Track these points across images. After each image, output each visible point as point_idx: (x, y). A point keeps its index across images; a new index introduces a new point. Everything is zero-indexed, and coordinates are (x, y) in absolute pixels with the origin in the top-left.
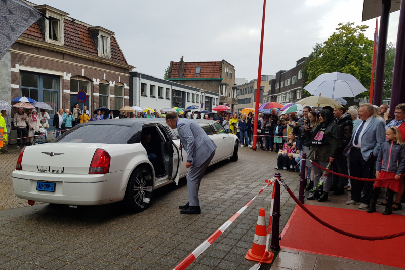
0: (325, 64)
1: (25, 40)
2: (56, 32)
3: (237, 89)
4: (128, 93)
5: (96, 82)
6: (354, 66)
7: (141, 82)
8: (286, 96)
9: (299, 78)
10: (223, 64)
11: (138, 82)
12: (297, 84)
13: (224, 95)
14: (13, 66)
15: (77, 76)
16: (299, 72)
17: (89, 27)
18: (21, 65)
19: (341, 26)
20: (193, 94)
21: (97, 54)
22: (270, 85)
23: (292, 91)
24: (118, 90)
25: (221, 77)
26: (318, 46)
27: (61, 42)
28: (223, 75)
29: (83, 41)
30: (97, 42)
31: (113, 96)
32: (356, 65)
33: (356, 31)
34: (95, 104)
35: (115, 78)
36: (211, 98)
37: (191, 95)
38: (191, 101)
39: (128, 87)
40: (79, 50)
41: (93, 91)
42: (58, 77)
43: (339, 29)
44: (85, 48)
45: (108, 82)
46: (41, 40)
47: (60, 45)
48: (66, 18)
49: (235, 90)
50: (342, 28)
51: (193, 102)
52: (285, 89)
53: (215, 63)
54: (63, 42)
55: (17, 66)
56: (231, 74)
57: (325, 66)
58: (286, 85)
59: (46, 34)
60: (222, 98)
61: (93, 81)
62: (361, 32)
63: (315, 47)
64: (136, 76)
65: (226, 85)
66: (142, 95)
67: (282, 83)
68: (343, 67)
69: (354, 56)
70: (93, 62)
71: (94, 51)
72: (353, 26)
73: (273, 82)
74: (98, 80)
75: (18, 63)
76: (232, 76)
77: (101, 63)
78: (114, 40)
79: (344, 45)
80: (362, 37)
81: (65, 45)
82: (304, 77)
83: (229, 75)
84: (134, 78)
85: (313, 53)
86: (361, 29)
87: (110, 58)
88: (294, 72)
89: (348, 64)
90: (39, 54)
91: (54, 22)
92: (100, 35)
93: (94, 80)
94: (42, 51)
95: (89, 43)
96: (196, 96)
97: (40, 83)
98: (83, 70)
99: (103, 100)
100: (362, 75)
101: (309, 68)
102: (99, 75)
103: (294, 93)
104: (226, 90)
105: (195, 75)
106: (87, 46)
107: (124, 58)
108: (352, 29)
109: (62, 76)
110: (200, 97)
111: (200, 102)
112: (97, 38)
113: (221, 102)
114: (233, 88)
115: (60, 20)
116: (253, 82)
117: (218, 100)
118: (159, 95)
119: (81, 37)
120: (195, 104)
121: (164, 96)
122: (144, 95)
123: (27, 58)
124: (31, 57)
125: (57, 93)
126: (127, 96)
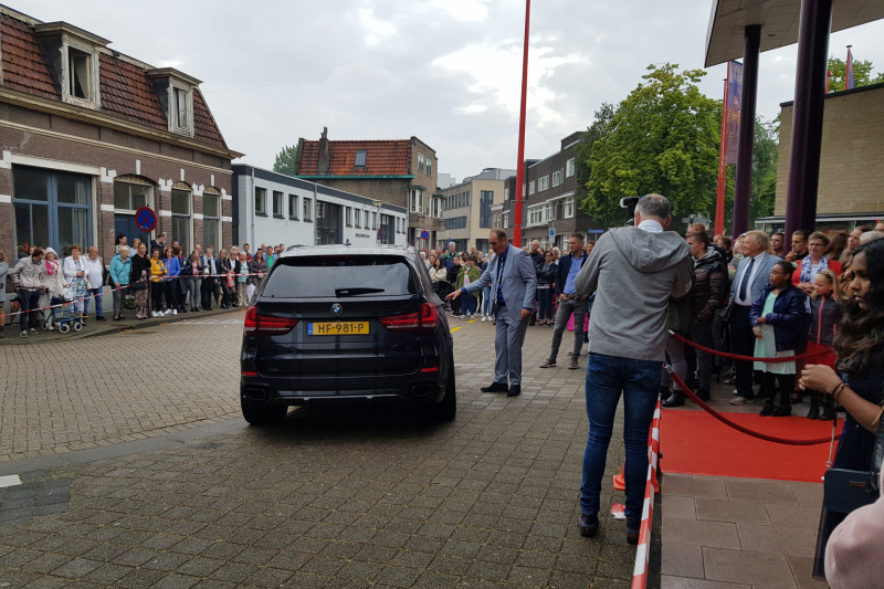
0: (625, 147)
1: (24, 100)
2: (80, 80)
3: (442, 199)
4: (229, 210)
5: (166, 186)
6: (680, 151)
7: (255, 185)
8: (540, 213)
9: (568, 175)
10: (413, 146)
11: (248, 185)
12: (564, 188)
13: (417, 210)
15: (126, 176)
16: (568, 163)
17: (147, 68)
18: (14, 152)
19: (653, 71)
20: (358, 211)
21: (167, 126)
22: (507, 191)
23: (554, 202)
24: (209, 202)
25: (409, 173)
26: (606, 111)
27: (93, 101)
28: (414, 169)
29: (136, 99)
30: (166, 101)
31: (200, 216)
32: (685, 150)
33: (682, 81)
35: (203, 178)
36: (392, 218)
37: (353, 212)
38: (353, 224)
39: (230, 198)
40: (131, 119)
41: (160, 206)
42: (88, 178)
43: (649, 77)
44: (142, 115)
45: (190, 186)
46: (53, 97)
47: (92, 107)
48: (103, 50)
49: (439, 201)
50: (654, 76)
51: (358, 227)
52: (539, 197)
53: (396, 143)
54: (99, 103)
55: (7, 154)
56: (429, 169)
57: (624, 152)
58: (540, 189)
59: (63, 86)
60: (413, 218)
61: (158, 186)
62: (693, 84)
63: (599, 111)
64: (244, 173)
66: (257, 214)
67: (532, 185)
68: (658, 154)
69: (680, 132)
70: (159, 143)
71: (161, 121)
72: (677, 72)
73: (512, 184)
74: (170, 182)
75: (9, 149)
76: (431, 171)
77: (176, 146)
78: (198, 94)
79: (658, 110)
80: (693, 92)
81: (103, 107)
82: (579, 173)
83: (425, 168)
84: (240, 177)
85: (596, 123)
86: (692, 77)
87: (192, 135)
88: (556, 162)
89: (668, 148)
90: (51, 128)
91: (78, 58)
92: (171, 86)
93: (161, 182)
94: (55, 122)
95: (150, 103)
96: (362, 214)
97: (52, 188)
98: (138, 162)
99: (179, 225)
100: (696, 169)
101: (592, 156)
102: (172, 173)
103: (559, 206)
104: (421, 204)
105: (355, 168)
106: (146, 109)
107: (220, 136)
108: (674, 76)
109: (97, 176)
110: (371, 215)
111: (371, 228)
112: (167, 94)
113: (413, 226)
114: (434, 196)
115: (90, 55)
116: (468, 183)
117: (407, 222)
118: (291, 213)
119: (132, 90)
120: (363, 231)
121: (301, 215)
122: (260, 211)
123: (27, 138)
124: (35, 136)
125: (87, 211)
126: (228, 215)
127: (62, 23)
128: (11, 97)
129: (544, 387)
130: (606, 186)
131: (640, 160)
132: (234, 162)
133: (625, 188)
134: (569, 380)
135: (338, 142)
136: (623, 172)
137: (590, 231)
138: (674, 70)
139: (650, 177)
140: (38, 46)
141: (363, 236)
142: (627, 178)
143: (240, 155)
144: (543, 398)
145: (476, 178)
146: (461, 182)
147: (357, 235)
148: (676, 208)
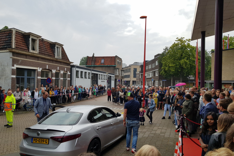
0: (171, 58)
1: (20, 52)
2: (34, 46)
3: (124, 71)
4: (70, 77)
5: (54, 71)
7: (76, 70)
8: (149, 74)
9: (156, 65)
10: (116, 58)
11: (74, 70)
12: (155, 68)
13: (117, 74)
14: (13, 66)
15: (44, 69)
16: (156, 62)
17: (50, 42)
18: (17, 65)
19: (178, 39)
21: (55, 56)
22: (140, 68)
23: (153, 72)
24: (64, 75)
25: (115, 65)
26: (166, 48)
27: (37, 52)
28: (116, 63)
29: (47, 50)
30: (55, 50)
31: (62, 79)
32: (187, 60)
33: (186, 42)
34: (53, 83)
35: (63, 69)
36: (111, 76)
37: (101, 75)
39: (70, 73)
40: (46, 55)
41: (52, 76)
42: (35, 70)
43: (177, 41)
45: (60, 71)
46: (27, 51)
47: (36, 53)
48: (40, 38)
50: (178, 40)
51: (102, 79)
52: (149, 70)
53: (112, 57)
55: (15, 65)
56: (120, 63)
57: (171, 60)
58: (149, 68)
59: (30, 48)
60: (116, 76)
62: (188, 42)
64: (73, 67)
65: (118, 69)
67: (147, 67)
68: (180, 60)
69: (186, 55)
70: (52, 61)
71: (53, 55)
72: (184, 39)
73: (142, 66)
74: (55, 70)
77: (57, 61)
78: (63, 48)
79: (180, 49)
80: (189, 44)
81: (39, 53)
82: (159, 65)
84: (72, 68)
85: (164, 52)
86: (188, 41)
87: (61, 58)
88: (153, 61)
89: (183, 59)
90: (26, 58)
91: (34, 41)
92: (56, 46)
93: (53, 70)
94: (28, 57)
95: (51, 51)
96: (103, 76)
97: (26, 73)
98: (47, 66)
99: (57, 81)
100: (190, 64)
101: (163, 61)
102: (55, 68)
103: (154, 73)
104: (118, 72)
105: (101, 64)
107: (68, 58)
108: (183, 41)
109: (37, 70)
110: (105, 76)
111: (105, 79)
112: (55, 48)
113: (116, 78)
114: (121, 70)
115: (36, 40)
116: (130, 66)
117: (114, 77)
118: (85, 77)
119: (46, 48)
120: (103, 80)
121: (87, 77)
122: (77, 77)
123: (20, 61)
124: (22, 60)
125: (34, 79)
126: (69, 78)
127: (30, 33)
128: (17, 51)
129: (153, 130)
130: (167, 68)
131: (175, 62)
132: (71, 64)
133: (172, 69)
134: (159, 128)
135: (97, 57)
136: (171, 65)
137: (163, 80)
138: (183, 39)
139: (178, 66)
140: (24, 38)
141: (103, 81)
142: (172, 67)
143: (73, 63)
144: (152, 134)
145: (132, 65)
146: (128, 66)
147: (102, 81)
148: (185, 74)
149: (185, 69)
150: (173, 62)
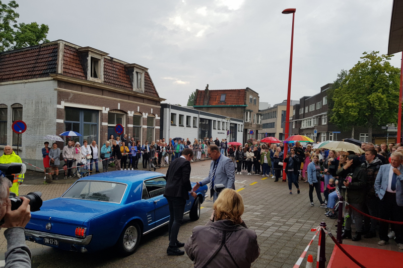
0: (351, 92)
1: (70, 80)
2: (96, 70)
3: (262, 115)
4: (159, 124)
5: (131, 114)
6: (380, 94)
7: (171, 112)
8: (311, 122)
9: (324, 104)
10: (247, 92)
11: (168, 112)
12: (323, 109)
13: (248, 121)
14: (59, 103)
15: (114, 110)
16: (324, 99)
17: (125, 64)
18: (66, 101)
19: (366, 55)
20: (219, 122)
21: (132, 88)
22: (294, 111)
23: (317, 117)
24: (150, 121)
25: (245, 104)
26: (343, 74)
27: (100, 79)
28: (248, 102)
29: (120, 77)
30: (133, 77)
31: (146, 127)
32: (383, 93)
33: (381, 59)
34: (129, 134)
35: (147, 110)
36: (236, 125)
37: (217, 122)
38: (217, 128)
39: (159, 118)
40: (116, 86)
41: (127, 123)
42: (98, 111)
43: (364, 58)
44: (122, 84)
45: (142, 114)
46: (84, 78)
47: (100, 82)
48: (105, 57)
49: (260, 116)
50: (367, 57)
51: (219, 129)
52: (310, 114)
53: (239, 91)
54: (103, 80)
55: (63, 102)
56: (255, 100)
57: (351, 94)
58: (310, 110)
59: (88, 73)
60: (246, 124)
61: (128, 114)
62: (387, 61)
63: (340, 73)
64: (166, 107)
65: (251, 112)
66: (171, 125)
67: (307, 108)
68: (369, 95)
69: (380, 84)
70: (128, 96)
71: (129, 86)
72: (378, 55)
73: (297, 107)
74: (133, 112)
75: (64, 100)
76: (256, 102)
77: (136, 97)
78: (147, 74)
79: (369, 73)
80: (387, 65)
81: (105, 81)
82: (329, 103)
83: (253, 101)
84: (165, 109)
85: (338, 80)
86: (386, 58)
87: (143, 92)
88: (318, 98)
89: (374, 92)
90: (82, 91)
91: (95, 61)
92: (135, 71)
93: (129, 112)
94: (84, 89)
95: (126, 79)
96: (221, 123)
97: (82, 116)
98: (119, 104)
99: (136, 131)
100: (389, 103)
101: (334, 96)
102: (133, 108)
103: (320, 119)
104: (250, 117)
105: (220, 102)
106: (123, 81)
107: (156, 91)
108: (377, 57)
109: (101, 111)
110: (225, 124)
111: (225, 129)
112: (133, 74)
113: (246, 128)
114: (257, 114)
115: (100, 60)
116: (276, 107)
117: (243, 126)
118: (187, 124)
119: (118, 73)
120: (221, 131)
121: (192, 125)
122: (173, 124)
123: (72, 95)
124: (75, 94)
125: (96, 125)
126: (158, 126)
127: (88, 47)
128: (65, 79)
130: (342, 111)
131: (360, 98)
132: (162, 102)
133: (352, 112)
135: (213, 91)
136: (350, 104)
137: (334, 132)
138: (377, 54)
140: (79, 57)
141: (221, 133)
142: (353, 107)
143: (164, 100)
145: (280, 105)
146: (273, 106)
147: (218, 133)
148: (380, 121)
149: (378, 111)
150: (354, 98)
